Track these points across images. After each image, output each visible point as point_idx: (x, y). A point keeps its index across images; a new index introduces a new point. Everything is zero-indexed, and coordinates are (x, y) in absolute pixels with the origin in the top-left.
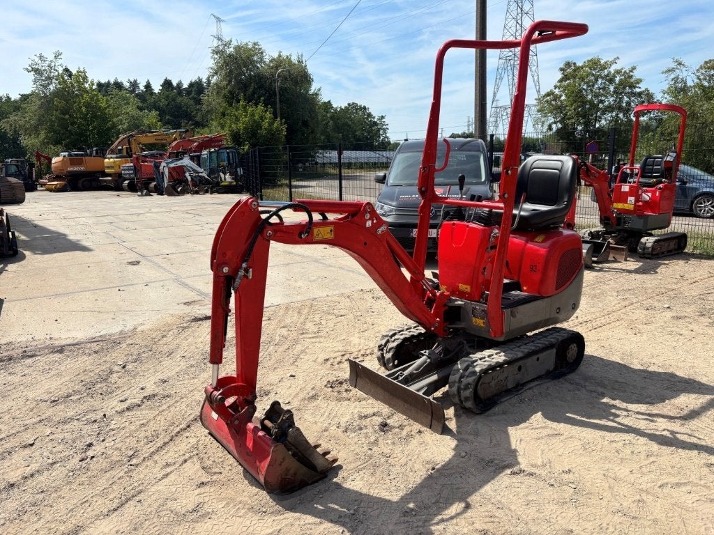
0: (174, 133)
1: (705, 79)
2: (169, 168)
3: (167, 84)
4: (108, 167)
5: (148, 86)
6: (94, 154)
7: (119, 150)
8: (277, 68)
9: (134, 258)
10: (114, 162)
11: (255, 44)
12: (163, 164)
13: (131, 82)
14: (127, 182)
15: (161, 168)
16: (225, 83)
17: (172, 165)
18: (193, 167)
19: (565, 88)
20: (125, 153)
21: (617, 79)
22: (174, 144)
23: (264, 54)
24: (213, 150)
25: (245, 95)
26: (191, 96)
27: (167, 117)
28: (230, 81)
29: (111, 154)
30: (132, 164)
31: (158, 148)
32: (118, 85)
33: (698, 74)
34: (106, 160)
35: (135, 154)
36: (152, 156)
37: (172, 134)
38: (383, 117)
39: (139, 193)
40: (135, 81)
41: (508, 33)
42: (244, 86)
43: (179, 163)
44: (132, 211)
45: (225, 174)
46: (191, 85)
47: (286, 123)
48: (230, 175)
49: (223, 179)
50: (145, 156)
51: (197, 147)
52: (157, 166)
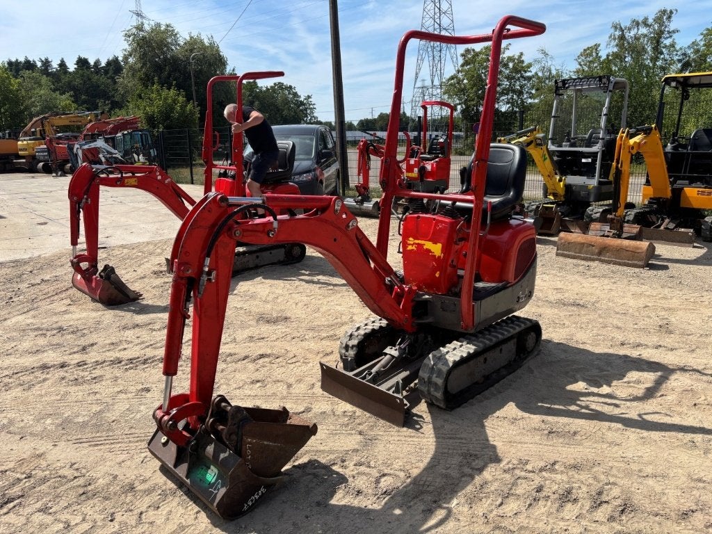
0: (89, 115)
1: (585, 65)
2: (83, 150)
3: (82, 63)
4: (21, 150)
5: (63, 65)
6: (7, 137)
7: (33, 132)
8: (191, 51)
9: (42, 220)
10: (28, 144)
11: (167, 26)
12: (77, 146)
13: (42, 61)
14: (41, 164)
15: (75, 150)
16: (139, 65)
17: (86, 147)
18: (108, 149)
19: (467, 72)
20: (39, 136)
21: (511, 65)
22: (89, 126)
23: (178, 36)
24: (126, 132)
25: (160, 78)
26: (108, 75)
27: (83, 97)
28: (144, 64)
29: (24, 136)
30: (45, 146)
31: (73, 131)
32: (29, 65)
33: (579, 60)
34: (20, 143)
35: (48, 136)
36: (67, 138)
37: (87, 116)
38: (309, 97)
39: (54, 174)
40: (46, 60)
41: (428, 16)
42: (158, 68)
43: (93, 145)
44: (45, 189)
45: (138, 155)
46: (109, 63)
47: (198, 105)
48: (143, 156)
49: (136, 159)
50: (60, 138)
51: (113, 128)
52: (71, 148)
